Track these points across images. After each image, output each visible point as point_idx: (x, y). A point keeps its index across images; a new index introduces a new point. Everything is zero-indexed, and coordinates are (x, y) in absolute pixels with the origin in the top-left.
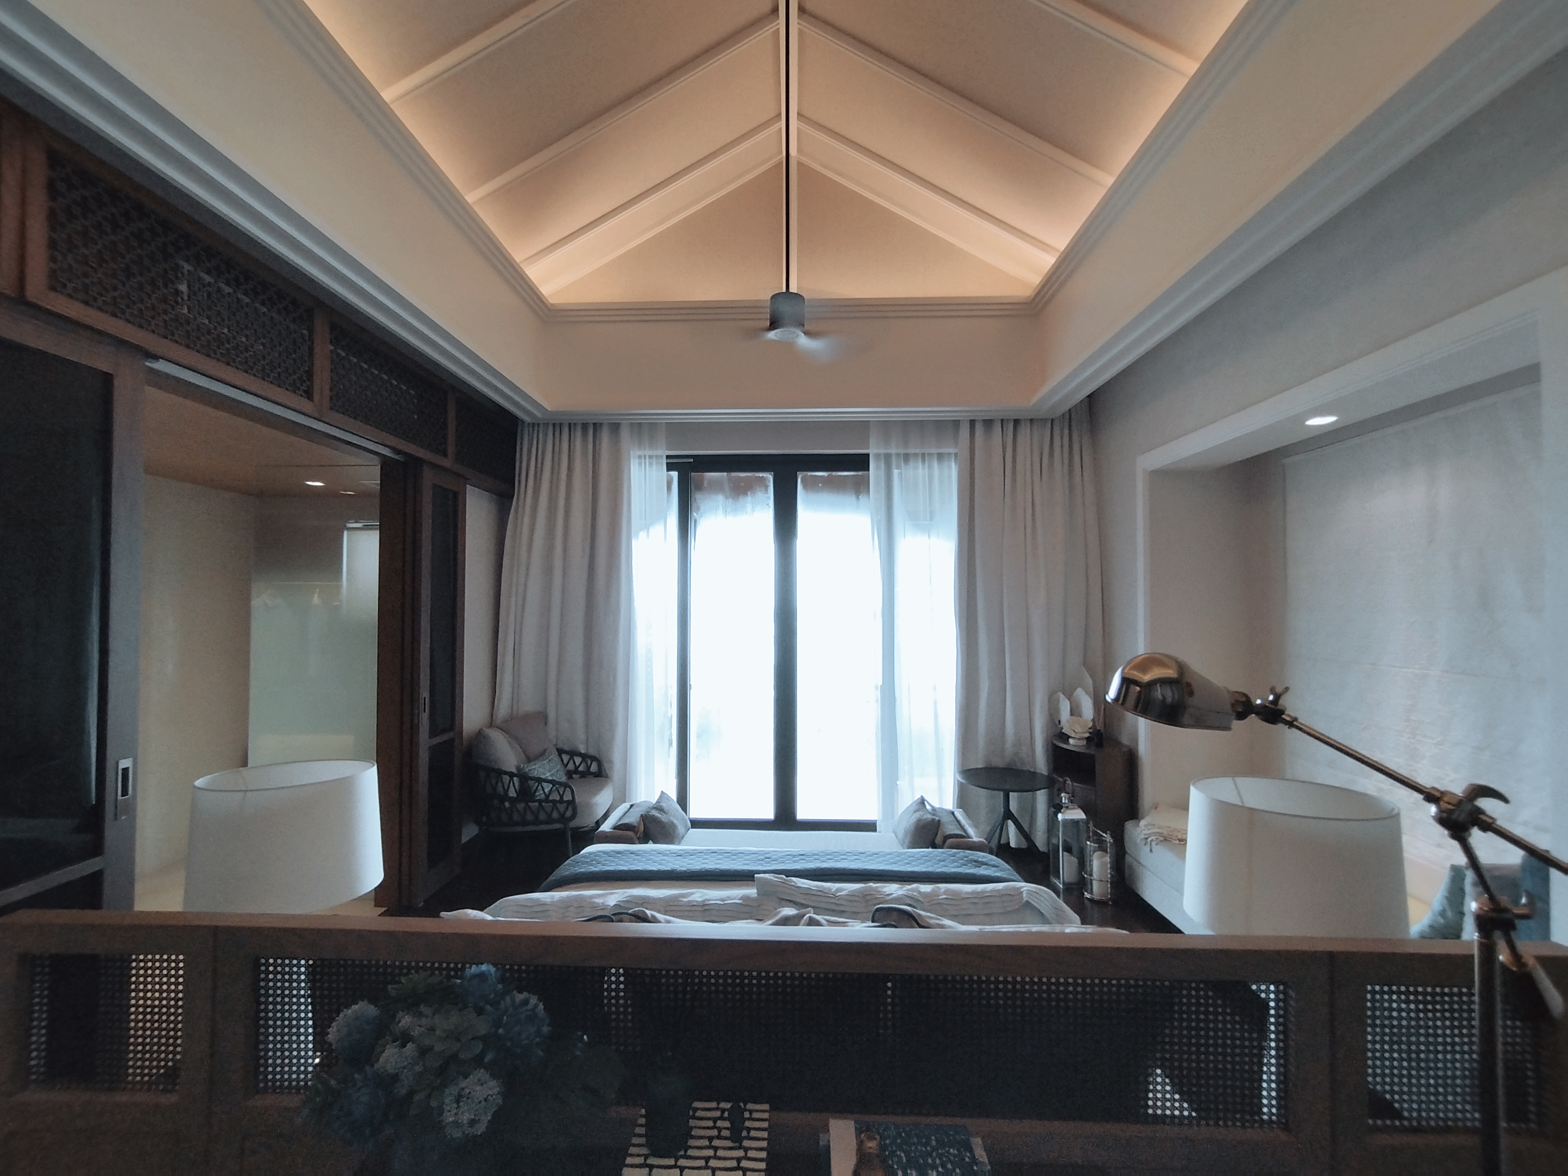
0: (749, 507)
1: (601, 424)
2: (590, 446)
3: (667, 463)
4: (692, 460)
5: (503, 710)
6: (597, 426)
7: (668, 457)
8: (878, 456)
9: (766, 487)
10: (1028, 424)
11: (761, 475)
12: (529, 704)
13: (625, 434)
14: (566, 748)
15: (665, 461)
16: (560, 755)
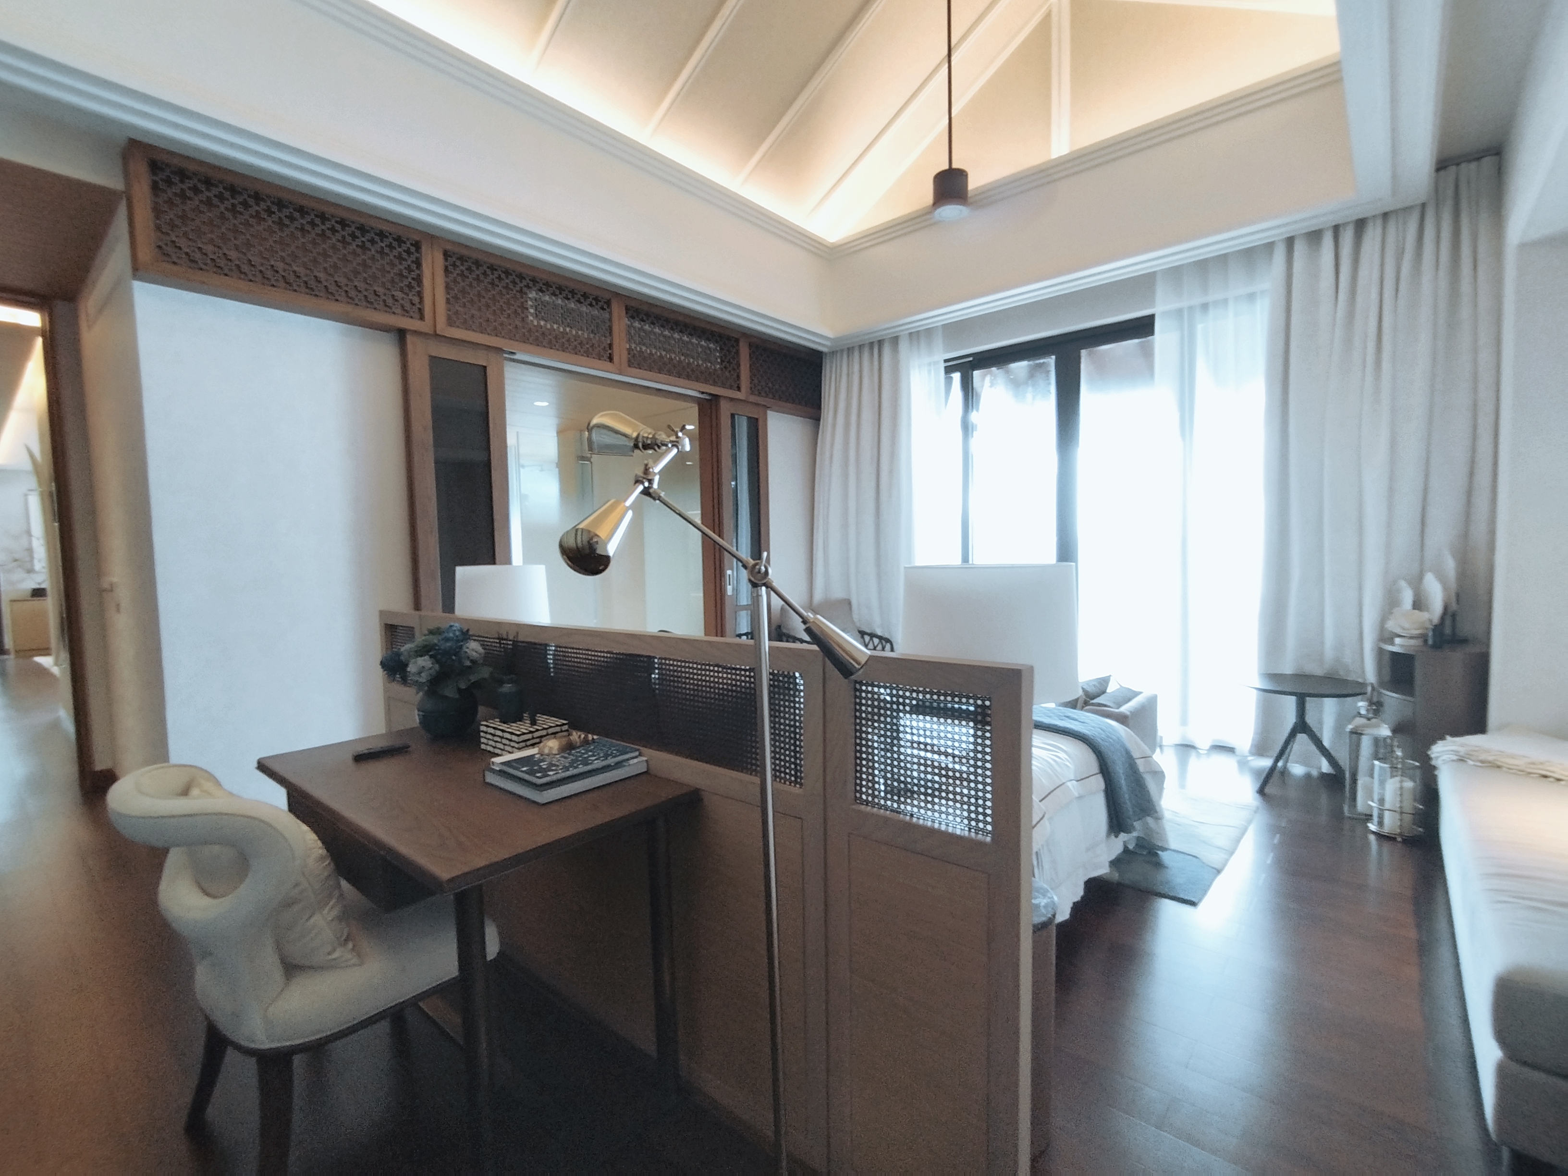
0: (1029, 396)
1: (883, 340)
2: (876, 363)
3: (946, 367)
4: (971, 359)
5: (818, 596)
6: (880, 343)
7: (946, 361)
8: (1165, 314)
9: (1048, 372)
10: (1379, 222)
11: (1042, 361)
12: (838, 593)
13: (903, 346)
14: (868, 631)
15: (942, 365)
16: (863, 637)
